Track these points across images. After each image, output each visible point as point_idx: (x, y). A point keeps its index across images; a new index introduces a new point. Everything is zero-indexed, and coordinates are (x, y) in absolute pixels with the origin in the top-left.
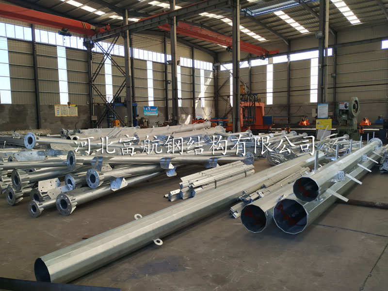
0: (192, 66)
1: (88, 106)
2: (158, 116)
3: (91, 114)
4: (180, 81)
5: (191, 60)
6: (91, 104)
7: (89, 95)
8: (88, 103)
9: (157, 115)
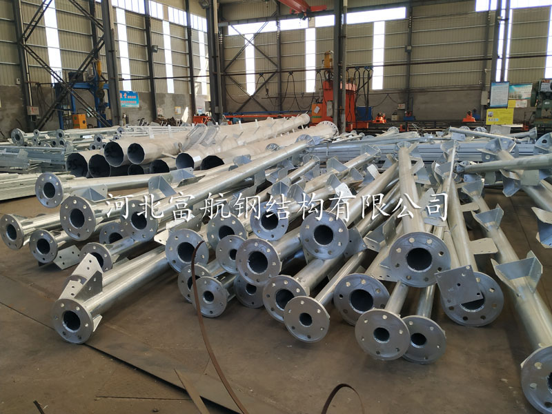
0: (186, 25)
1: (18, 87)
2: (140, 108)
3: (26, 103)
4: (170, 48)
5: (185, 13)
6: (24, 85)
7: (20, 67)
8: (18, 83)
9: (138, 106)
